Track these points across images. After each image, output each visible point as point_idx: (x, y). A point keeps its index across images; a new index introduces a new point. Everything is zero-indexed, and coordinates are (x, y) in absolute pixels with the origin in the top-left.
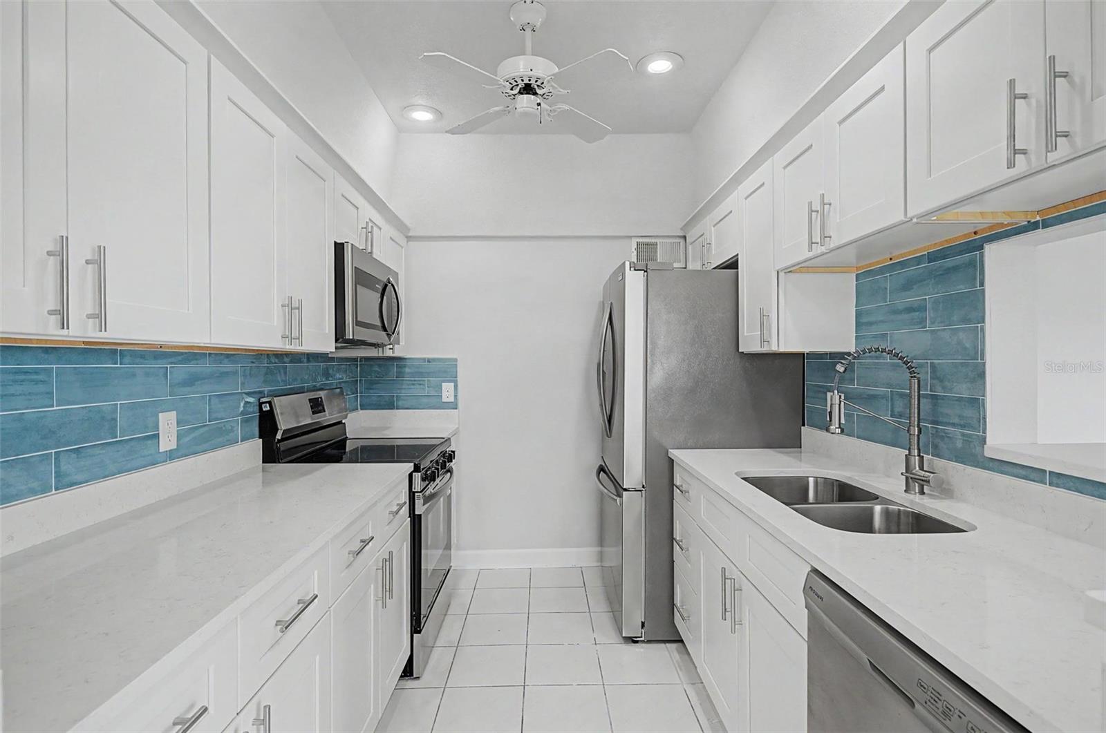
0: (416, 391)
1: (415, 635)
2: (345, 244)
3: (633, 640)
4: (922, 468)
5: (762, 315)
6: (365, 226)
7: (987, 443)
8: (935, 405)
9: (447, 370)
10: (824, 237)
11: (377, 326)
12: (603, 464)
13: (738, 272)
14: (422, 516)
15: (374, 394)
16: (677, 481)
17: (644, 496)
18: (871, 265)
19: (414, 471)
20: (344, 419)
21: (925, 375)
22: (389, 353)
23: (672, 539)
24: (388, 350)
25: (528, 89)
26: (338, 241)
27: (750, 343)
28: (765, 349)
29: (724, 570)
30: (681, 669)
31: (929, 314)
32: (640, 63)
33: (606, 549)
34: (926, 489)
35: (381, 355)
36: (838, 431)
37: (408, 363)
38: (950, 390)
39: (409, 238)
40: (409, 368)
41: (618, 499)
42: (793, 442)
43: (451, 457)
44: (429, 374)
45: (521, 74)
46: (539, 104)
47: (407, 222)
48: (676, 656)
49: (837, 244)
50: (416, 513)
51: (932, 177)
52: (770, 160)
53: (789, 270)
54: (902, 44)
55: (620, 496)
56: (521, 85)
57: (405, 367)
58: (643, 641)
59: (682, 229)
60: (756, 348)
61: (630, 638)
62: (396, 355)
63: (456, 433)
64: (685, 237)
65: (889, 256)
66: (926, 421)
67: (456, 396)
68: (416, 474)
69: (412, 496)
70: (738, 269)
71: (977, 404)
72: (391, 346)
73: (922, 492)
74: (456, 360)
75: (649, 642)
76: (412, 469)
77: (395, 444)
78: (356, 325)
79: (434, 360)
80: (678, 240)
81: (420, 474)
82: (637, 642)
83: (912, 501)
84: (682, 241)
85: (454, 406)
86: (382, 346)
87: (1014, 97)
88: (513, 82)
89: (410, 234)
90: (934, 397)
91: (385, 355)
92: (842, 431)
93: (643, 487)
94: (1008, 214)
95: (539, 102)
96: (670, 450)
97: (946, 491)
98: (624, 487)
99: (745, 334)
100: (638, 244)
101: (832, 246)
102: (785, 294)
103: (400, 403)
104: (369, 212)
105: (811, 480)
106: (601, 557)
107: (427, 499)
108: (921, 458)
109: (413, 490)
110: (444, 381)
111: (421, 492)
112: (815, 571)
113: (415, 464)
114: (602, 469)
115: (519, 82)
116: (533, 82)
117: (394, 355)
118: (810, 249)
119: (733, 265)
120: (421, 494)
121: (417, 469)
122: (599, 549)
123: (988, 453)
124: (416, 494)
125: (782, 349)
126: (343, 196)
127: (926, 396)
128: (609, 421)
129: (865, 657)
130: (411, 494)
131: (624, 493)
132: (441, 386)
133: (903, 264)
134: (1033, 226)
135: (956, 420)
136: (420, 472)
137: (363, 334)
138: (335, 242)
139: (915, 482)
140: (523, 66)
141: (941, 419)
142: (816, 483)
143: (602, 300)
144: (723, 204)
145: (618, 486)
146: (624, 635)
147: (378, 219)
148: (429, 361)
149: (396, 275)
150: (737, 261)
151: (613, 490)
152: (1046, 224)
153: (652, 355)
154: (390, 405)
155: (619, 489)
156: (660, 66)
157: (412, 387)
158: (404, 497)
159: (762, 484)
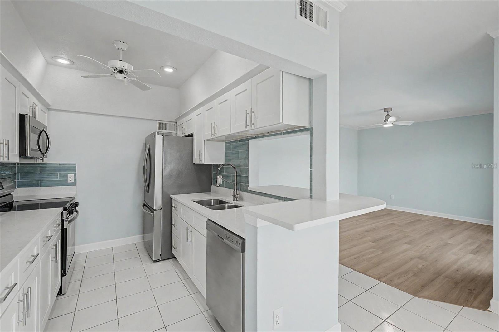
0: (53, 178)
1: (63, 277)
2: (26, 115)
3: (157, 261)
4: (237, 194)
5: (200, 153)
6: (32, 106)
7: (249, 186)
8: (240, 178)
9: (72, 169)
10: (215, 134)
11: (37, 150)
12: (145, 203)
13: (193, 138)
14: (67, 228)
15: (26, 180)
16: (173, 205)
17: (161, 211)
18: (228, 141)
19: (63, 211)
20: (12, 192)
21: (238, 171)
22: (40, 161)
23: (171, 224)
24: (40, 160)
25: (121, 72)
26: (21, 114)
27: (196, 161)
28: (201, 163)
29: (187, 228)
30: (174, 265)
31: (240, 155)
32: (162, 67)
33: (146, 235)
34: (238, 199)
35: (36, 162)
36: (219, 186)
37: (48, 166)
38: (243, 174)
39: (49, 109)
40: (48, 167)
41: (152, 214)
42: (209, 191)
43: (77, 204)
44: (60, 171)
45: (119, 67)
46: (125, 78)
47: (49, 102)
48: (172, 262)
49: (218, 136)
50: (65, 227)
51: (236, 125)
52: (202, 108)
53: (208, 140)
54: (230, 91)
55: (153, 212)
56: (119, 70)
57: (46, 167)
58: (161, 261)
59: (175, 120)
60: (198, 162)
61: (156, 260)
62: (44, 162)
63: (76, 195)
64: (176, 123)
65: (231, 139)
66: (238, 182)
67: (75, 180)
68: (65, 212)
69: (62, 221)
70: (193, 137)
71: (247, 177)
72: (42, 159)
73: (237, 200)
74: (76, 164)
75: (163, 260)
76: (63, 210)
77: (39, 203)
78: (32, 151)
79: (63, 164)
80: (174, 123)
81: (66, 212)
82: (158, 261)
83: (235, 203)
84: (175, 124)
85: (74, 184)
86: (37, 159)
87: (247, 114)
88: (115, 68)
89: (50, 108)
90: (240, 176)
91: (38, 162)
92: (220, 186)
93: (161, 208)
94: (251, 134)
95: (125, 77)
96: (171, 195)
97: (242, 199)
98: (155, 209)
99: (195, 158)
100: (159, 123)
101: (217, 136)
102: (206, 147)
103: (43, 184)
104: (34, 100)
105: (212, 200)
106: (144, 238)
107: (69, 222)
108: (237, 191)
109: (63, 218)
110: (69, 174)
111: (67, 219)
112: (209, 219)
113: (64, 208)
114: (144, 205)
115: (118, 69)
116: (123, 70)
117: (43, 162)
118: (212, 136)
119: (191, 136)
120: (67, 220)
121: (65, 209)
122: (143, 235)
123: (249, 189)
124: (64, 220)
125: (205, 163)
126: (23, 93)
127: (238, 176)
128: (148, 187)
129: (216, 234)
130: (62, 220)
131: (154, 211)
132: (67, 175)
133: (234, 142)
134: (256, 138)
135: (244, 182)
136: (66, 211)
137: (35, 154)
138: (20, 114)
139: (235, 198)
140: (119, 65)
141: (241, 182)
142: (214, 201)
143: (145, 142)
144: (189, 116)
145: (151, 209)
146: (154, 260)
147: (36, 102)
148: (60, 164)
149: (46, 127)
150: (193, 134)
151: (149, 210)
152: (258, 137)
153: (165, 164)
154: (37, 185)
155: (152, 210)
156: (169, 70)
157: (50, 176)
158: (59, 222)
159: (198, 202)
